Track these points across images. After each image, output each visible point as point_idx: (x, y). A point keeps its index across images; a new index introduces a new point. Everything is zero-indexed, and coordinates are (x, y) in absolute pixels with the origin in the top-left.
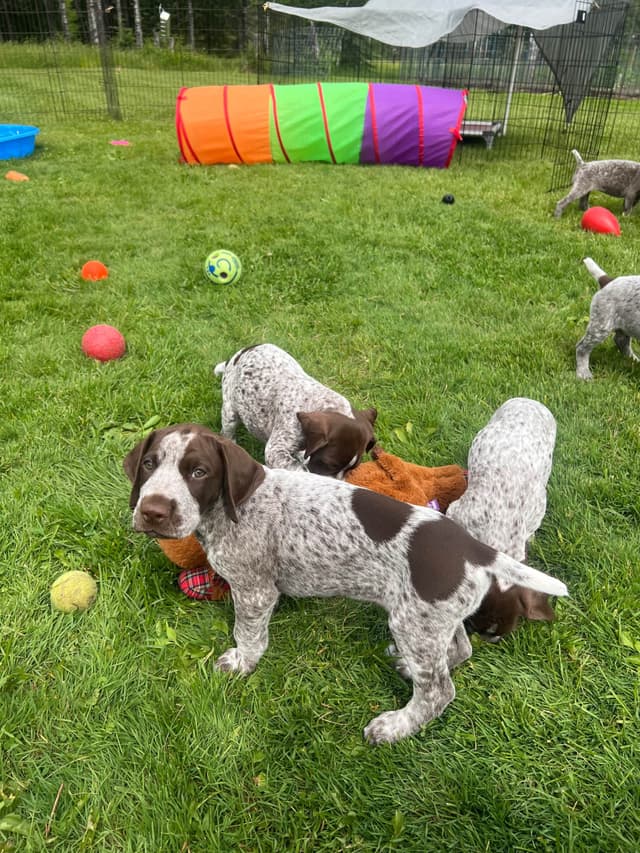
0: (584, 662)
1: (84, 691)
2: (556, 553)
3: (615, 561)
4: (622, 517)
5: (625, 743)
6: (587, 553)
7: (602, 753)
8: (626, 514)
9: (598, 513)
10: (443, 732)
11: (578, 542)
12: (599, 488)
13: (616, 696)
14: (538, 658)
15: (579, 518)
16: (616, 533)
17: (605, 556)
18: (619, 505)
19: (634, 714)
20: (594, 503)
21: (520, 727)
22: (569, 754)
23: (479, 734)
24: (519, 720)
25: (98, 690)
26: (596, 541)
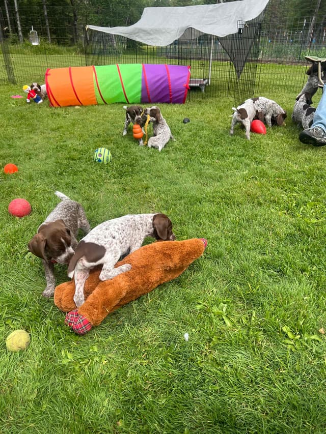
0: (264, 345)
1: (29, 392)
2: (248, 294)
3: (275, 295)
4: (276, 273)
5: (284, 381)
6: (262, 292)
7: (275, 387)
8: (278, 272)
9: (265, 272)
10: (204, 388)
11: (257, 288)
12: (265, 261)
13: (278, 359)
14: (244, 346)
15: (257, 276)
16: (274, 281)
17: (270, 293)
18: (274, 268)
19: (287, 367)
20: (263, 268)
21: (238, 380)
22: (261, 390)
23: (219, 386)
24: (237, 376)
25: (36, 390)
26: (266, 287)
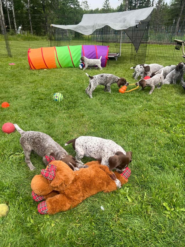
0: (152, 214)
1: (6, 244)
2: (142, 181)
3: (158, 182)
4: (159, 168)
5: (164, 238)
6: (150, 180)
7: (159, 243)
8: (160, 167)
9: (152, 168)
10: (114, 243)
11: (147, 177)
12: (152, 160)
13: (160, 224)
14: (139, 215)
15: (147, 170)
16: (158, 173)
17: (155, 181)
18: (158, 165)
19: (166, 229)
20: (151, 165)
21: (135, 238)
22: (150, 244)
23: (124, 242)
24: (134, 235)
25: (10, 243)
26: (153, 177)
